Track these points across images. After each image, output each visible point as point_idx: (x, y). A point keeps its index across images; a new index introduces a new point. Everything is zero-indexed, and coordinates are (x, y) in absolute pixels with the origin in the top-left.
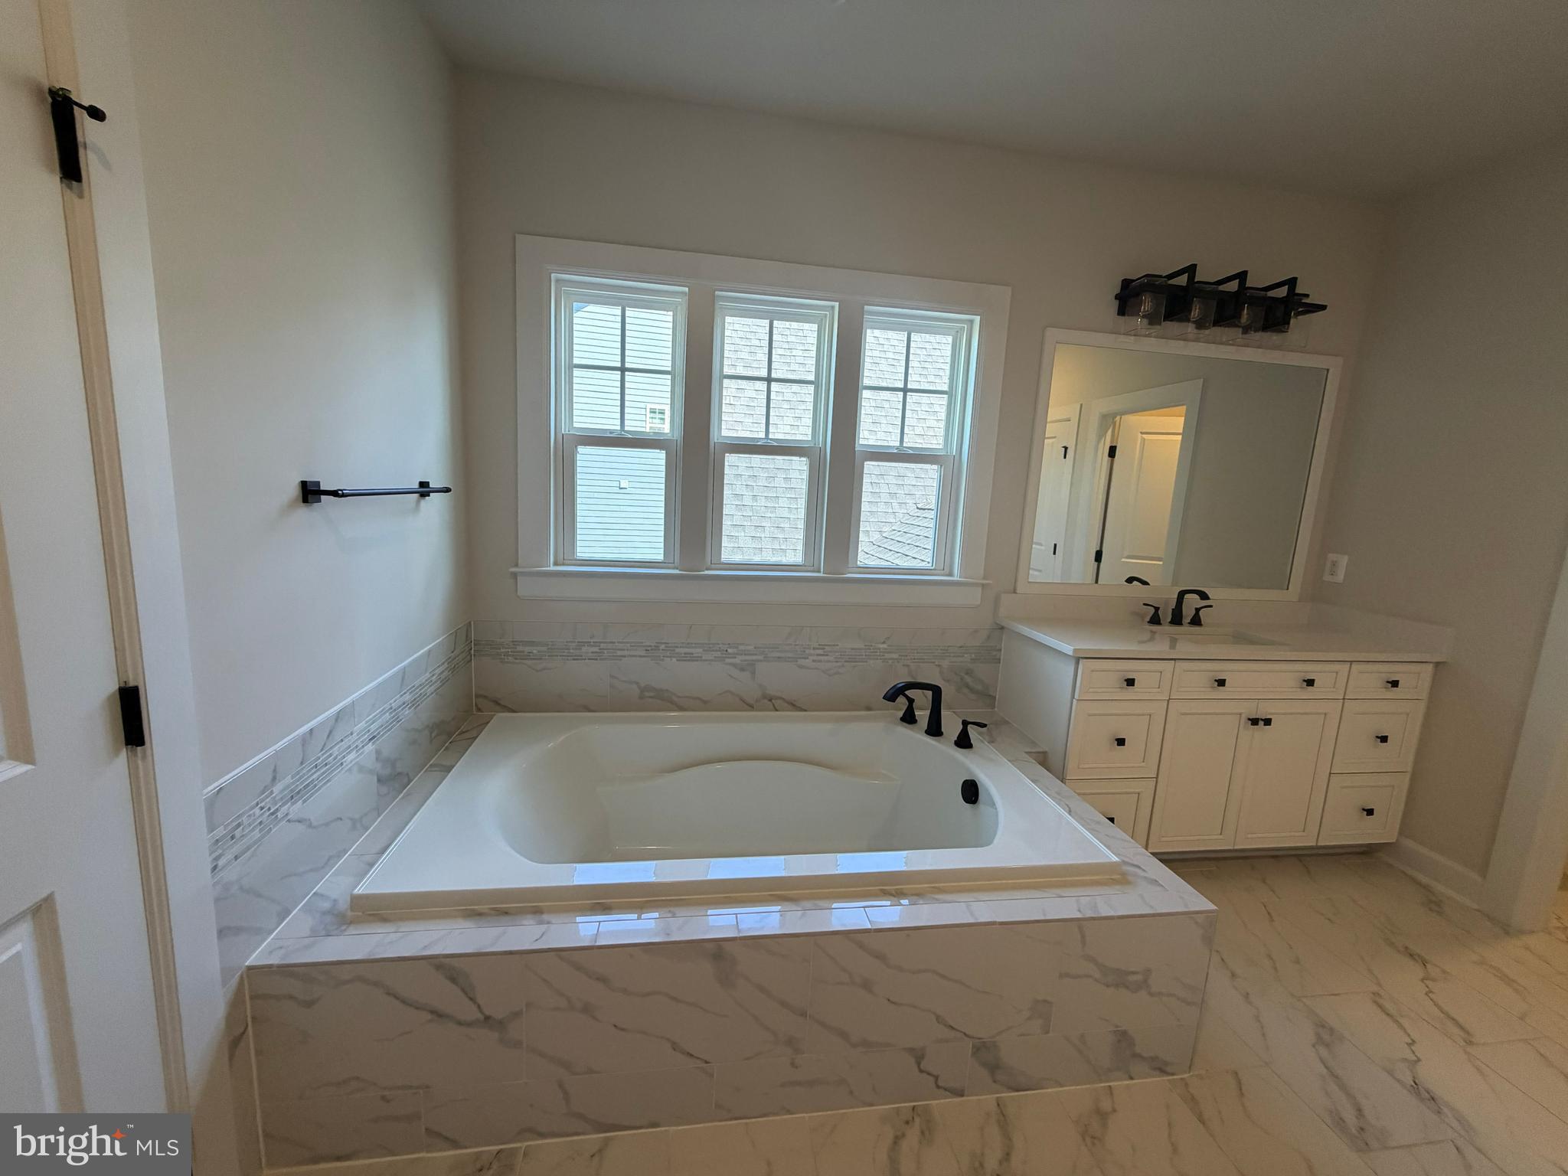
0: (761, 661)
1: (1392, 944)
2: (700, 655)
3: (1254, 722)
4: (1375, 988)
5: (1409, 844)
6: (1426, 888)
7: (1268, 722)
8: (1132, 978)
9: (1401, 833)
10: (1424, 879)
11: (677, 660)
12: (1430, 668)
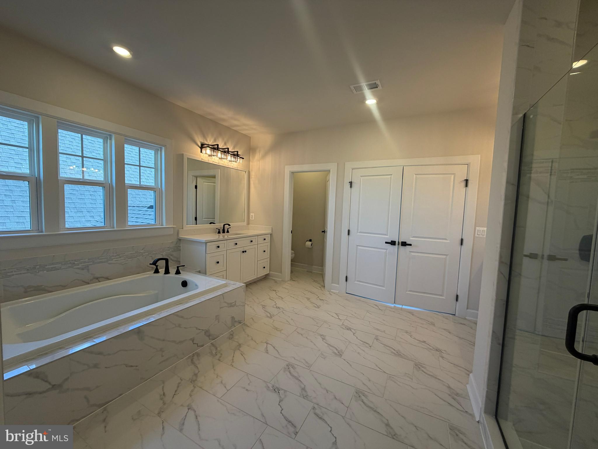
0: (91, 265)
1: (271, 290)
2: (60, 267)
3: (243, 252)
4: (270, 297)
5: (271, 272)
6: (274, 280)
7: (246, 251)
8: (233, 304)
9: (270, 271)
10: (274, 278)
11: (47, 271)
12: (269, 235)
